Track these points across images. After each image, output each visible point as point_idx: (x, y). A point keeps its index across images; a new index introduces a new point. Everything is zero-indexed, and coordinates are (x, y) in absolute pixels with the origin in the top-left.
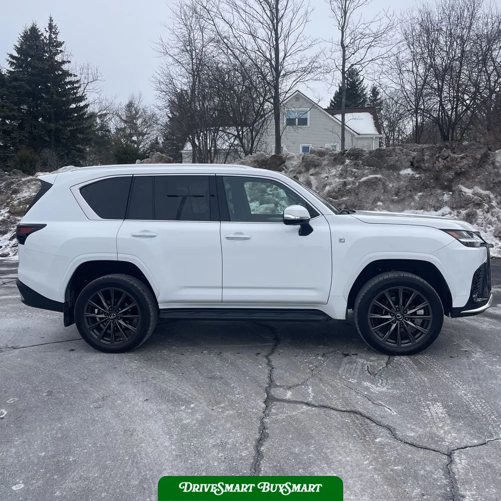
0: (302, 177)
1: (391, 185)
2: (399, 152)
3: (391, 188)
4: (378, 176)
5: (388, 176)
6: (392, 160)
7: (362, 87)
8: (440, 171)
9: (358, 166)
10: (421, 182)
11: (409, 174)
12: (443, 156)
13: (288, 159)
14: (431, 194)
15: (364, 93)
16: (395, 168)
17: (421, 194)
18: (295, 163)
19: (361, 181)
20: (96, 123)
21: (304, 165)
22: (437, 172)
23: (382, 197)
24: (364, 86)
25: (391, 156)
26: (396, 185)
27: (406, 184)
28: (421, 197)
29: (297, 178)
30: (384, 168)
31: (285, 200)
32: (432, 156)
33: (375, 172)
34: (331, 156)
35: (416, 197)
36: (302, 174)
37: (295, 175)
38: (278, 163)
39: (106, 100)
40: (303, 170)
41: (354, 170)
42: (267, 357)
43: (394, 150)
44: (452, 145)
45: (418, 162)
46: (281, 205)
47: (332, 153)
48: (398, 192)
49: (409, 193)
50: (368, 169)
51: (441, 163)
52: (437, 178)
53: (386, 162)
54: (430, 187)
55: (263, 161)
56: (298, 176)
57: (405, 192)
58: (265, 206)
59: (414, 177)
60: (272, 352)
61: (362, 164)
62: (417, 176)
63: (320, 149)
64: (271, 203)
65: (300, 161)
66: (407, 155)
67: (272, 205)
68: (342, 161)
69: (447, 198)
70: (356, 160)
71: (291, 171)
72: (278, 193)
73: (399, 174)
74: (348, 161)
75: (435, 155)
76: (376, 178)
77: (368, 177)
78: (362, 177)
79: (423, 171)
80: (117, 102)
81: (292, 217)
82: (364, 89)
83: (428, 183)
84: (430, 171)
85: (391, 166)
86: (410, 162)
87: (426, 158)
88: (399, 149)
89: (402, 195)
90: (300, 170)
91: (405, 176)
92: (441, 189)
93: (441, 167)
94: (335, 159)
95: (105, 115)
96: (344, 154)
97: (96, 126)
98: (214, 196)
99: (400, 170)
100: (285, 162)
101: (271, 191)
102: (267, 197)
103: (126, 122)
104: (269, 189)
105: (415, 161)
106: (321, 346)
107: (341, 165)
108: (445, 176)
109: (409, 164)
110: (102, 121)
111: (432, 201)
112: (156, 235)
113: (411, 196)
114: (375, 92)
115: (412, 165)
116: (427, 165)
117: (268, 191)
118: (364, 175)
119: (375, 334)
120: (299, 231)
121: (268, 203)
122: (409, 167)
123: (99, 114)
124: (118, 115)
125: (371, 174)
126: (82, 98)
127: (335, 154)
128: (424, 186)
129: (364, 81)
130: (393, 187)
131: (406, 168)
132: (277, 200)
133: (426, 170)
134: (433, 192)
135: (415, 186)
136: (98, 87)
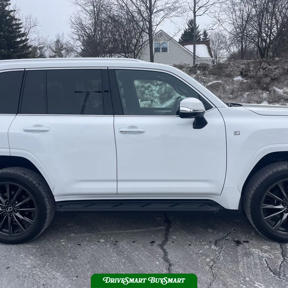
1: (228, 88)
2: (233, 65)
3: (228, 89)
4: (220, 81)
5: (226, 82)
6: (228, 71)
7: (198, 31)
8: (261, 77)
9: (206, 75)
10: (248, 85)
11: (239, 80)
12: (263, 67)
14: (255, 93)
15: (199, 34)
16: (230, 76)
17: (248, 93)
19: (208, 85)
20: (38, 53)
22: (259, 78)
23: (222, 96)
24: (199, 30)
25: (228, 68)
26: (231, 87)
27: (238, 87)
28: (248, 95)
30: (223, 76)
31: (157, 98)
32: (255, 68)
33: (217, 79)
34: (187, 68)
35: (245, 95)
39: (42, 38)
41: (203, 78)
42: (162, 246)
43: (229, 64)
44: (268, 60)
45: (245, 72)
46: (155, 102)
47: (188, 67)
48: (233, 92)
49: (240, 93)
50: (212, 77)
51: (261, 73)
52: (259, 83)
53: (224, 72)
54: (254, 89)
57: (237, 92)
58: (144, 102)
59: (243, 82)
60: (166, 240)
61: (208, 74)
62: (245, 81)
63: (180, 64)
64: (149, 101)
66: (238, 67)
67: (149, 102)
68: (195, 71)
69: (265, 96)
70: (204, 71)
72: (153, 94)
73: (233, 80)
74: (199, 72)
75: (257, 67)
76: (218, 82)
77: (213, 82)
78: (209, 82)
79: (249, 78)
80: (49, 39)
81: (188, 110)
82: (199, 32)
83: (253, 85)
84: (254, 78)
85: (227, 75)
86: (241, 72)
87: (251, 69)
88: (233, 63)
89: (236, 94)
91: (237, 81)
92: (261, 89)
93: (261, 75)
94: (190, 71)
95: (43, 47)
96: (196, 67)
97: (37, 55)
98: (108, 91)
99: (234, 77)
101: (148, 92)
102: (146, 96)
103: (55, 52)
104: (147, 91)
105: (243, 71)
106: (210, 230)
107: (194, 74)
108: (264, 81)
109: (239, 73)
110: (41, 51)
111: (255, 98)
112: (48, 129)
113: (241, 95)
114: (205, 34)
115: (242, 74)
116: (252, 73)
117: (146, 92)
118: (210, 81)
119: (267, 223)
120: (194, 124)
121: (147, 100)
122: (239, 75)
123: (38, 47)
124: (51, 48)
125: (215, 80)
126: (24, 35)
127: (190, 67)
128: (250, 88)
129: (199, 27)
130: (229, 89)
131: (237, 76)
132: (152, 98)
133: (251, 77)
134: (256, 91)
135: (244, 88)
136: (37, 30)
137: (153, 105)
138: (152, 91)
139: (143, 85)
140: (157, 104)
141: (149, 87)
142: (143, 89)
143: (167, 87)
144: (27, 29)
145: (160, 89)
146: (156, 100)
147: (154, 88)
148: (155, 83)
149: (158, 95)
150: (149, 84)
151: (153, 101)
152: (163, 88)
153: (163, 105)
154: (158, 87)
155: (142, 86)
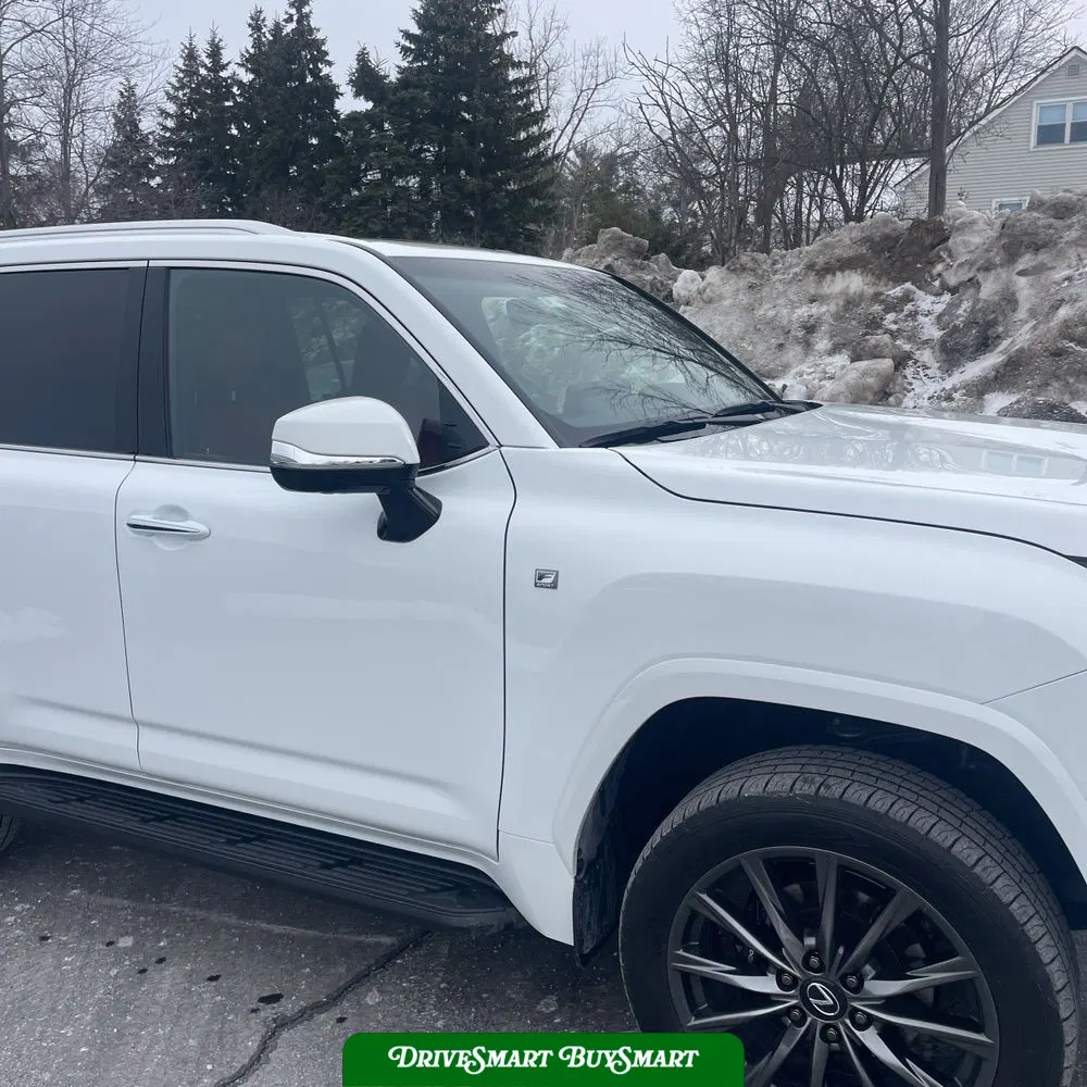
0: (991, 279)
13: (958, 230)
18: (976, 240)
21: (1004, 247)
29: (978, 283)
31: (933, 348)
36: (993, 272)
37: (971, 275)
38: (928, 241)
40: (998, 260)
46: (916, 362)
55: (886, 237)
56: (980, 277)
58: (863, 365)
63: (1061, 194)
64: (884, 357)
65: (993, 233)
67: (886, 364)
71: (961, 265)
72: (915, 328)
90: (988, 260)
100: (948, 238)
101: (895, 322)
102: (877, 339)
104: (891, 317)
117: (886, 322)
121: (876, 357)
132: (907, 347)
136: (617, 95)
137: (905, 377)
138: (913, 315)
139: (881, 290)
140: (927, 372)
141: (907, 298)
142: (877, 308)
143: (978, 300)
144: (585, 93)
145: (952, 306)
146: (926, 356)
147: (925, 301)
148: (937, 283)
149: (937, 334)
150: (908, 285)
151: (911, 358)
152: (966, 305)
153: (949, 376)
154: (947, 297)
155: (876, 297)
